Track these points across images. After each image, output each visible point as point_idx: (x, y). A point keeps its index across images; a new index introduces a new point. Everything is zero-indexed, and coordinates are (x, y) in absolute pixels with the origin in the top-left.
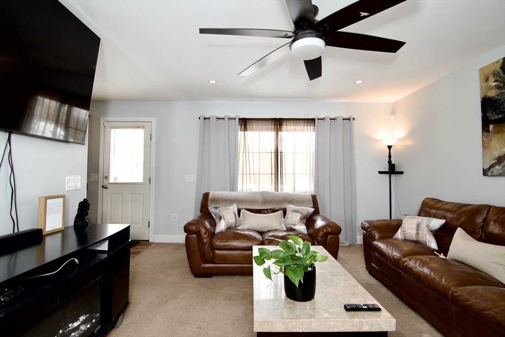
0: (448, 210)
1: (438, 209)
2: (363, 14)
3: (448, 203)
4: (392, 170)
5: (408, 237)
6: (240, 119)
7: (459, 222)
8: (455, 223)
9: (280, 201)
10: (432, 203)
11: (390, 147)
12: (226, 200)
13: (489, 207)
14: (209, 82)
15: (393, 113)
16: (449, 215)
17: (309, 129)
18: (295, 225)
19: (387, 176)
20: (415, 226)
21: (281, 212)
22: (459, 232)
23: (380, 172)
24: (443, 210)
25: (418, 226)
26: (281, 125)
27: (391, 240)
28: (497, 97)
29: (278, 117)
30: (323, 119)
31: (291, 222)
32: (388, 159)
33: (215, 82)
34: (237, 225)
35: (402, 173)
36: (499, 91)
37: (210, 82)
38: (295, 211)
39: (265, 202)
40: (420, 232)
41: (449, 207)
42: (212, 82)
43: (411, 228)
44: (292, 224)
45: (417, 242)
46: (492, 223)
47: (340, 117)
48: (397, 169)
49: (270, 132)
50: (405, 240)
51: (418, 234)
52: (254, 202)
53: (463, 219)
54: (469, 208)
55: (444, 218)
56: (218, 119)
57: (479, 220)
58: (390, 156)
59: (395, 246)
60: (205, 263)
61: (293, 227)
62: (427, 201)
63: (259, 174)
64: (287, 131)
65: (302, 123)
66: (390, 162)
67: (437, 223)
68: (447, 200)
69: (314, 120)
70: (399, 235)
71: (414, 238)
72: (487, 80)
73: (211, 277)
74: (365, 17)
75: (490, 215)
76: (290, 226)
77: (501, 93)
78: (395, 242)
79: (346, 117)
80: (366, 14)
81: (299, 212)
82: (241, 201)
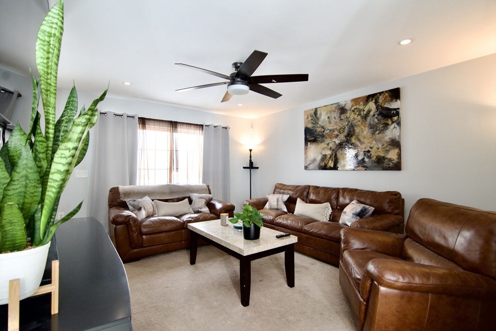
0: (290, 190)
1: (284, 189)
2: (273, 81)
3: (289, 186)
4: (251, 166)
5: (273, 207)
6: (139, 118)
7: (297, 195)
8: (294, 196)
9: (185, 192)
10: (280, 187)
11: (251, 150)
12: (137, 193)
13: (309, 186)
14: (123, 83)
15: (252, 127)
16: (291, 192)
17: (198, 133)
18: (201, 208)
19: (249, 170)
20: (276, 200)
21: (187, 200)
22: (299, 200)
23: (244, 168)
24: (287, 190)
25: (278, 200)
26: (176, 127)
27: (263, 210)
28: (312, 128)
29: (173, 120)
30: (208, 126)
31: (198, 206)
32: (249, 159)
33: (130, 84)
34: (154, 213)
35: (258, 168)
36: (313, 125)
37: (125, 83)
38: (201, 198)
39: (172, 193)
40: (279, 203)
41: (290, 188)
42: (127, 84)
43: (274, 202)
44: (199, 208)
45: (277, 209)
46: (312, 194)
47: (212, 125)
48: (254, 166)
49: (167, 133)
50: (271, 209)
51: (278, 204)
52: (163, 193)
53: (298, 194)
54: (301, 187)
55: (289, 194)
56: (116, 115)
57: (305, 193)
58: (251, 157)
59: (267, 214)
60: (134, 249)
61: (200, 210)
62: (277, 185)
63: (155, 169)
64: (181, 132)
65: (193, 127)
66: (251, 161)
67: (286, 197)
68: (288, 184)
69: (202, 126)
70: (267, 206)
71: (276, 207)
72: (308, 118)
73: (139, 260)
74: (274, 82)
75: (310, 190)
76: (197, 209)
77: (314, 126)
78: (265, 211)
79: (224, 126)
80: (275, 81)
81: (203, 198)
82: (151, 193)
